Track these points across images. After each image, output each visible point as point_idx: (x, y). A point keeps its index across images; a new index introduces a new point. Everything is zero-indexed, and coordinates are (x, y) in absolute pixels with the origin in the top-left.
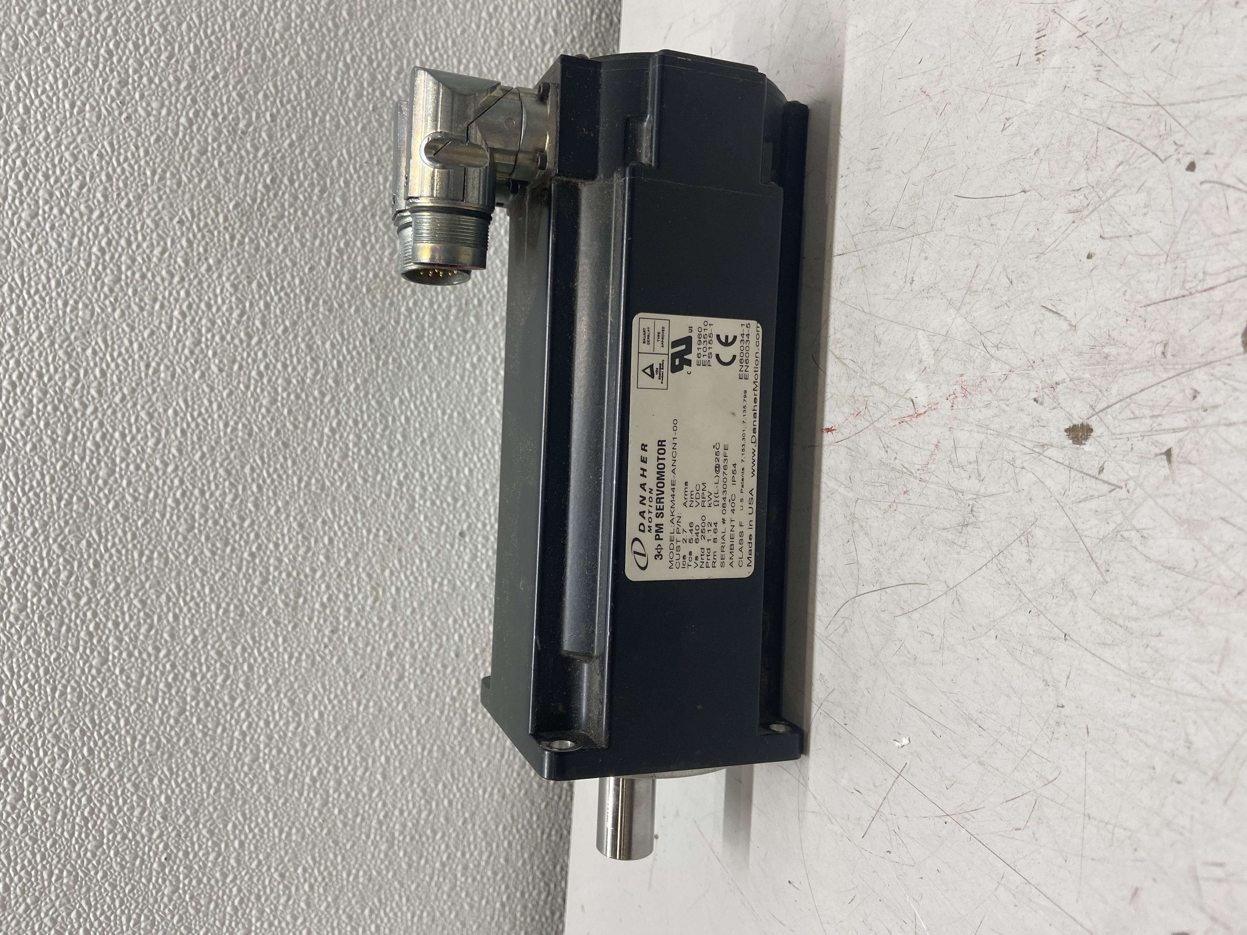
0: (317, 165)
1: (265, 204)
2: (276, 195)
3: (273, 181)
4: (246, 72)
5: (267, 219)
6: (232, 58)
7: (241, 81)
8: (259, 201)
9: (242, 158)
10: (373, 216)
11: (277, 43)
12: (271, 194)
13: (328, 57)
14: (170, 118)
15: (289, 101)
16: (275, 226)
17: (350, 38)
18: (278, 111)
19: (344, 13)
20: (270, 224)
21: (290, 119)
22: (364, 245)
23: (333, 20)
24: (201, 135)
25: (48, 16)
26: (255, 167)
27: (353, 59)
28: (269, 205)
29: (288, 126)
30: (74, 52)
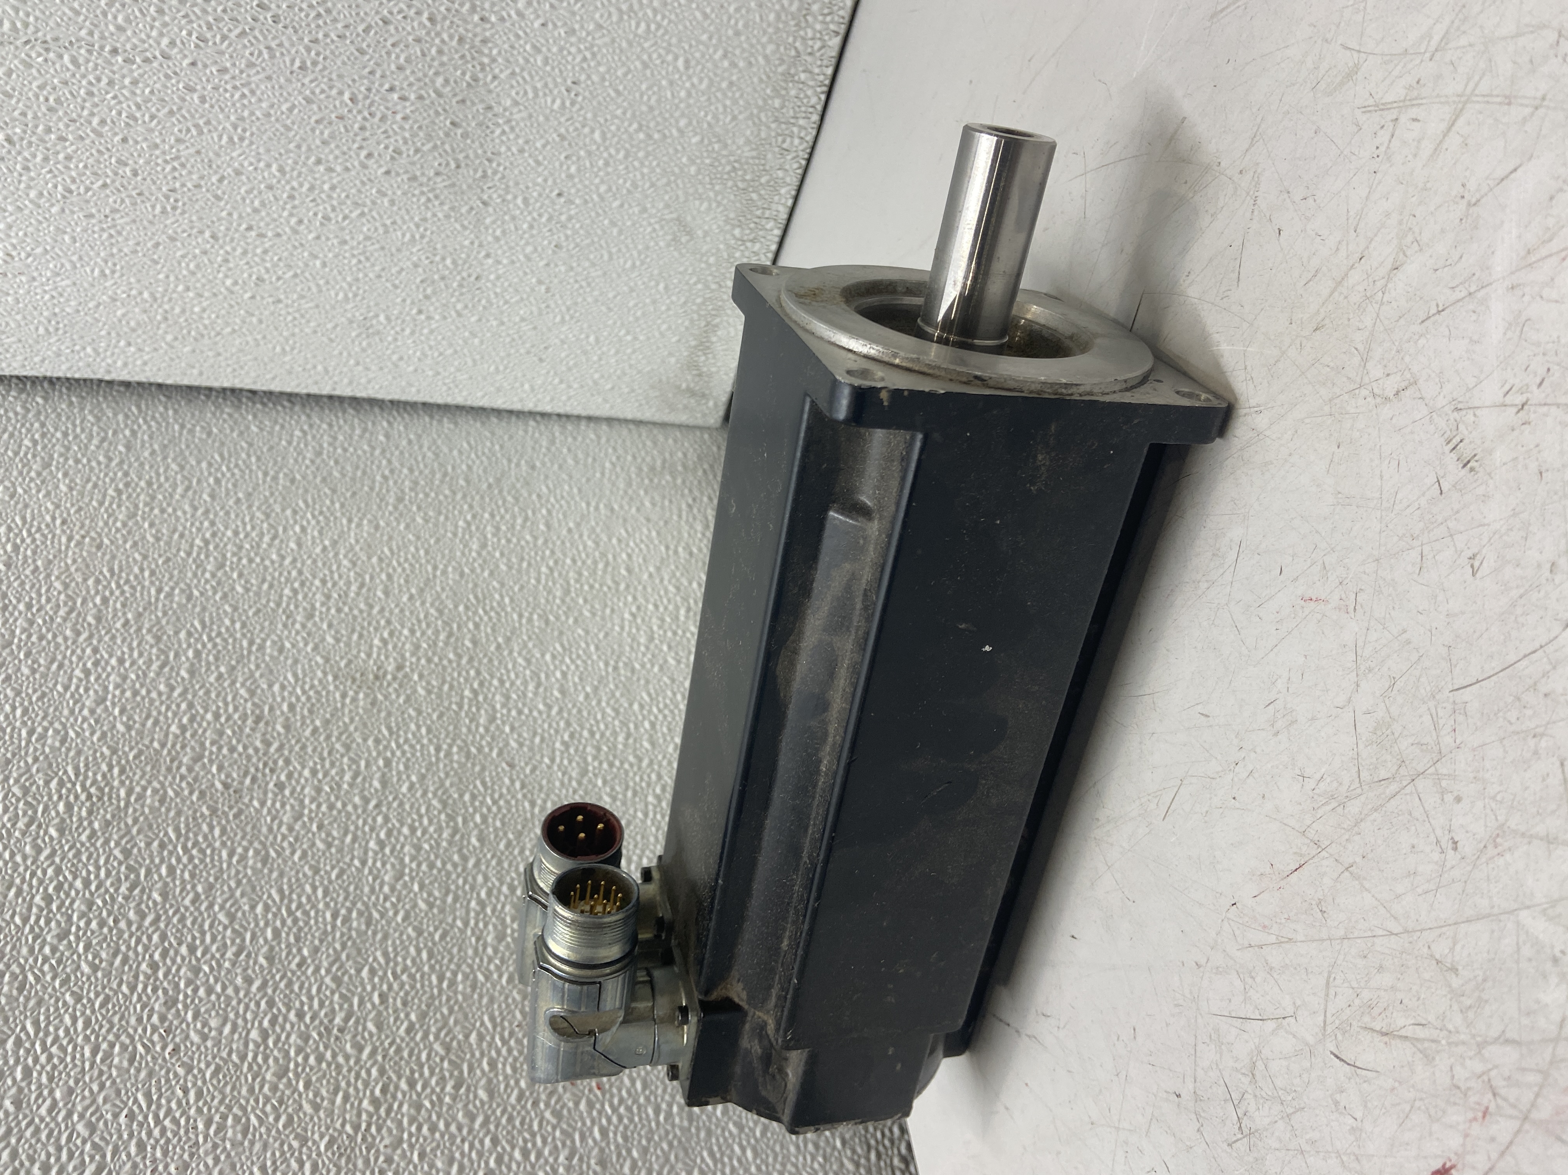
0: (448, 1048)
1: (373, 1129)
2: (389, 1111)
3: (384, 1091)
4: (344, 946)
5: (378, 1151)
6: (325, 932)
7: (337, 959)
8: (364, 1126)
9: (339, 1067)
10: (535, 1104)
11: (386, 899)
12: (382, 1112)
13: (456, 899)
14: (236, 1036)
15: (405, 969)
16: (389, 1160)
17: (483, 867)
18: (390, 987)
19: (474, 841)
20: (382, 1159)
21: (407, 994)
22: (525, 1153)
23: (460, 851)
24: (279, 1050)
25: (72, 938)
26: (358, 1076)
27: (489, 893)
28: (379, 1130)
29: (405, 1003)
30: (104, 976)
